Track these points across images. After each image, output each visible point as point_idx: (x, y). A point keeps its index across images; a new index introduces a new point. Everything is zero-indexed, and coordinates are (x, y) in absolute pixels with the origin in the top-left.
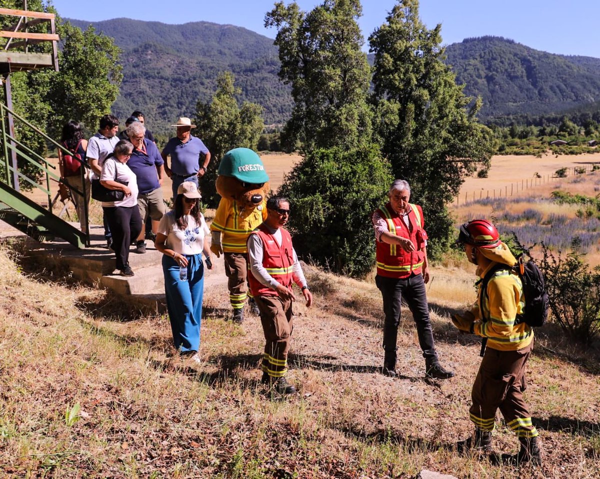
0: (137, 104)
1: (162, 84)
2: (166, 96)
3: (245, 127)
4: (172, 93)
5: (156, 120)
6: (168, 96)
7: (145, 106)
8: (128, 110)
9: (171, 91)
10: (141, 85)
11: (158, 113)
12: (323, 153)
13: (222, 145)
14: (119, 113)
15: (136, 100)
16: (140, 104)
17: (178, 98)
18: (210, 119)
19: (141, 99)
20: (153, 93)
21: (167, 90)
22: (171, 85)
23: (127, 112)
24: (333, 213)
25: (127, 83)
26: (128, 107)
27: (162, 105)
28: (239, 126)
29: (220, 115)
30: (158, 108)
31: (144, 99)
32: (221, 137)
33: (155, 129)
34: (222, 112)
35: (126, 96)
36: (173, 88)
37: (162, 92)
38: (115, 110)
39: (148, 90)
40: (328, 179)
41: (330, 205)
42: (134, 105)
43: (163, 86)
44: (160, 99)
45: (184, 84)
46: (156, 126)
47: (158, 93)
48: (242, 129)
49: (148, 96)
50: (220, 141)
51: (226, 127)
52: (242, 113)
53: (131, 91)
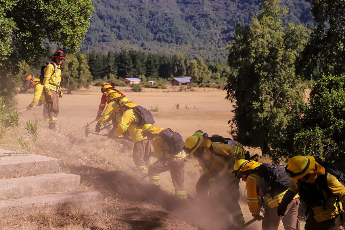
0: (199, 28)
1: (227, 6)
2: (232, 20)
3: (288, 53)
4: (238, 16)
5: (219, 47)
6: (234, 20)
7: (208, 31)
8: (188, 35)
9: (238, 14)
10: (204, 6)
11: (222, 39)
12: (331, 81)
13: (261, 74)
14: (179, 38)
15: (198, 24)
16: (202, 29)
17: (245, 22)
18: (248, 44)
19: (203, 23)
20: (217, 16)
21: (233, 12)
22: (238, 6)
23: (187, 37)
24: (337, 151)
25: (189, 5)
26: (188, 32)
27: (226, 29)
28: (281, 52)
29: (261, 40)
30: (222, 33)
31: (207, 23)
32: (260, 65)
33: (218, 56)
34: (262, 36)
35: (187, 19)
36: (240, 11)
37: (227, 14)
38: (174, 35)
39: (211, 12)
40: (332, 112)
41: (333, 141)
42: (196, 30)
43: (229, 8)
44: (225, 22)
45: (253, 6)
46: (219, 53)
47: (223, 16)
48: (284, 55)
49: (211, 20)
50: (259, 69)
51: (267, 52)
52: (285, 37)
53: (192, 14)
